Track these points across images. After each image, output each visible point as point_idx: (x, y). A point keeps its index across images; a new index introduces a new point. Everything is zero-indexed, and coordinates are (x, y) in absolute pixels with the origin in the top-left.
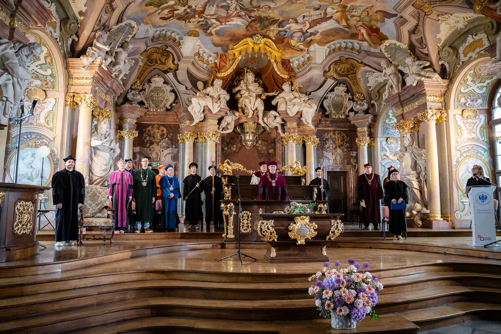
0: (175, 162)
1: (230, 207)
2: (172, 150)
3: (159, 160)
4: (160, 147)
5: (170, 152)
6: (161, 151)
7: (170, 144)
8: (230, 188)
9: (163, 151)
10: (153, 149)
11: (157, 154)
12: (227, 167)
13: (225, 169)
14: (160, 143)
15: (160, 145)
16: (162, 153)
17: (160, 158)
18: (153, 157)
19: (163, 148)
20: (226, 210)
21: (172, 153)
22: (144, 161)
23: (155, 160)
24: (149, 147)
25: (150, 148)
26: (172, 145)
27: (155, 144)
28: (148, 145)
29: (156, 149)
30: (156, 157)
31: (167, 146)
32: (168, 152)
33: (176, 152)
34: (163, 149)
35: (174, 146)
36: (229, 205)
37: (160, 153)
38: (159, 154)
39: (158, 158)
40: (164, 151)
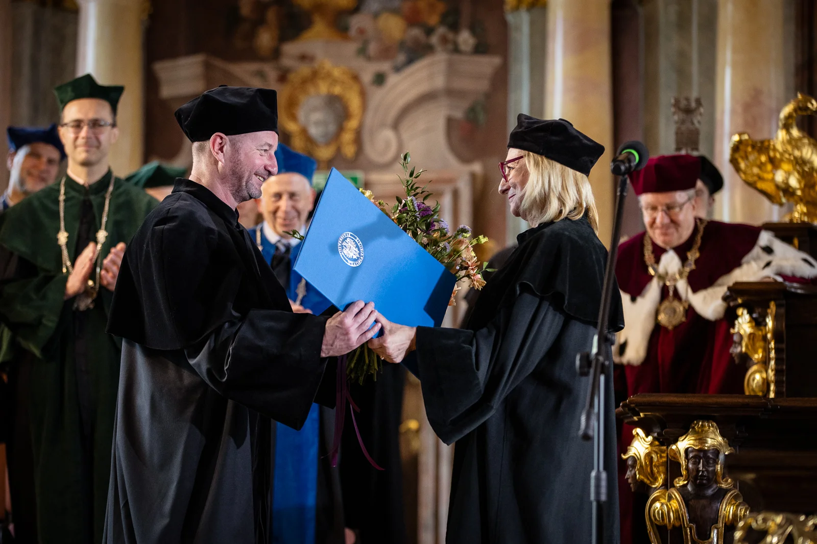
0: (477, 167)
1: (700, 455)
2: (452, 71)
3: (349, 150)
4: (362, 52)
5: (439, 82)
6: (367, 77)
7: (433, 20)
8: (770, 323)
9: (380, 79)
10: (304, 70)
11: (337, 105)
12: (800, 163)
13: (780, 176)
14: (357, 22)
15: (361, 31)
16: (377, 95)
17: (358, 141)
18: (304, 132)
19: (386, 53)
20: (668, 484)
21: (450, 92)
22: (78, 124)
23: (324, 153)
24: (276, 54)
25: (286, 62)
26: (455, 27)
27: (319, 27)
28: (265, 39)
29: (328, 65)
30: (332, 128)
31: (416, 42)
32: (423, 88)
33: (483, 86)
34: (385, 66)
35: (466, 39)
36: (684, 444)
37: (363, 94)
38: (354, 103)
39: (347, 137)
40: (393, 79)
